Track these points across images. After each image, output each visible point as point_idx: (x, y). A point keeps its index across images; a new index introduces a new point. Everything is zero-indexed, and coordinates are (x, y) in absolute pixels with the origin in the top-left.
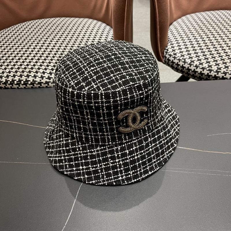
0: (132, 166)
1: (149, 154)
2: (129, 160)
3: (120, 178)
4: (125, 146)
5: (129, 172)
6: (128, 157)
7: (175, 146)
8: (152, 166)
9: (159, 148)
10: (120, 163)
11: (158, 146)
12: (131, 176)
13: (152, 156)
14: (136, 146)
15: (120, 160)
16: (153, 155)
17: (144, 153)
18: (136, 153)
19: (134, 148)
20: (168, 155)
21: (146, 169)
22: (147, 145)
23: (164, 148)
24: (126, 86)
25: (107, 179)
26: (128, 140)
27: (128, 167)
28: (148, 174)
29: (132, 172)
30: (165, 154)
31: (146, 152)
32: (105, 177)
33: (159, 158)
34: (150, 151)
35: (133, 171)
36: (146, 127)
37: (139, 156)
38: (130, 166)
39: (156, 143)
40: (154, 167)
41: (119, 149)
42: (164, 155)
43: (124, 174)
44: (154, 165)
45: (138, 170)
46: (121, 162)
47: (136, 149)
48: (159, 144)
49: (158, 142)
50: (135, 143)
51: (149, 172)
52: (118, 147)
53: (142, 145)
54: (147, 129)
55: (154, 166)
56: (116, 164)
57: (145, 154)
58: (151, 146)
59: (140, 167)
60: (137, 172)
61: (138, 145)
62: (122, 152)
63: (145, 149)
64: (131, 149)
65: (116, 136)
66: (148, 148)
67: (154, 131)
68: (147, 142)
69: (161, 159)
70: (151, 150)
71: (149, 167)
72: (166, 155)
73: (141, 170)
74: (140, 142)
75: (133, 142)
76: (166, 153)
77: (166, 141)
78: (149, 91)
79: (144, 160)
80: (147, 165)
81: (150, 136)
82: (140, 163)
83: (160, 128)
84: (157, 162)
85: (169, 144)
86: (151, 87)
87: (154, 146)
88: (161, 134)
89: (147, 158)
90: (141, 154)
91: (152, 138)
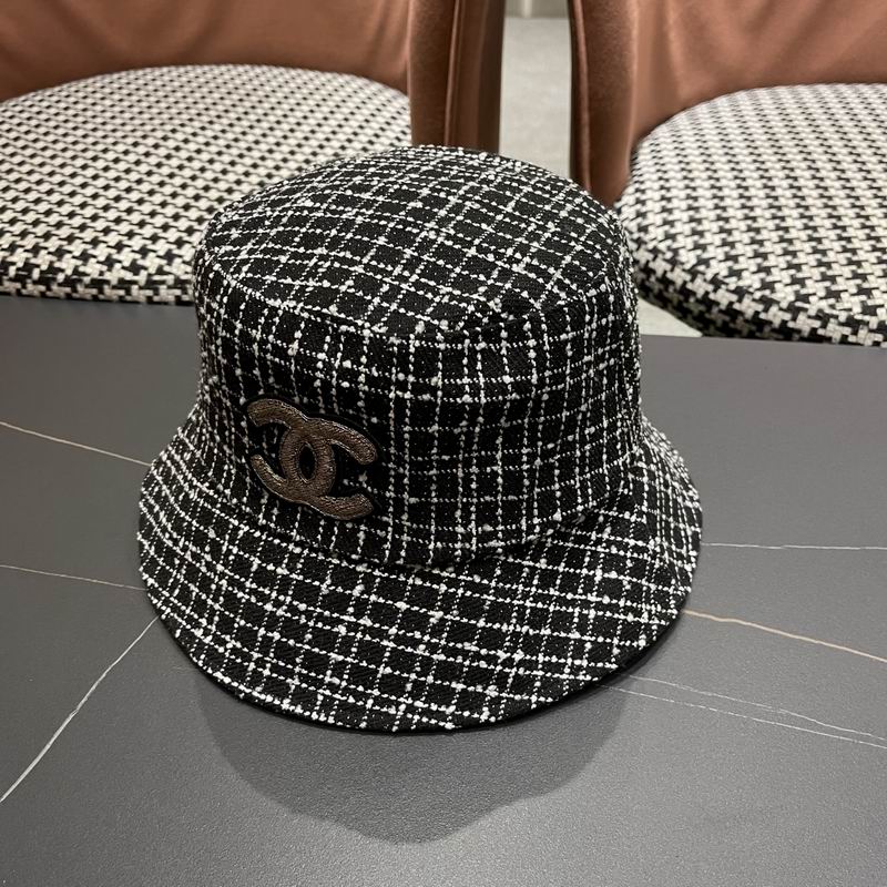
0: (243, 623)
2: (247, 597)
3: (199, 633)
4: (260, 538)
5: (228, 638)
6: (248, 584)
7: (484, 717)
8: (312, 688)
9: (387, 654)
10: (221, 583)
11: (385, 643)
12: (227, 654)
13: (333, 655)
14: (292, 570)
15: (226, 575)
16: (341, 658)
17: (308, 619)
18: (279, 594)
19: (279, 570)
20: (417, 717)
21: (282, 678)
22: (337, 603)
23: (413, 676)
24: (310, 307)
26: (273, 526)
27: (232, 616)
28: (277, 702)
29: (234, 642)
30: (402, 700)
31: (316, 623)
33: (361, 689)
34: (335, 630)
35: (239, 645)
37: (280, 612)
38: (238, 619)
39: (386, 628)
40: (319, 703)
41: (242, 533)
42: (393, 698)
43: (214, 629)
44: (323, 694)
45: (253, 653)
46: (225, 583)
47: (286, 580)
48: (393, 641)
49: (393, 631)
50: (294, 558)
51: (287, 701)
52: (242, 526)
53: (317, 583)
54: (361, 542)
55: (320, 698)
56: (212, 576)
57: (306, 625)
58: (353, 619)
59: (265, 650)
60: (248, 658)
61: (302, 572)
62: (241, 553)
63: (318, 610)
64: (271, 567)
66: (335, 615)
67: (402, 578)
68: (340, 590)
69: (370, 702)
70: (342, 630)
71: (297, 682)
72: (403, 707)
73: (265, 668)
74: (314, 569)
75: (291, 547)
76: (410, 701)
77: (443, 657)
78: (393, 388)
79: (291, 642)
80: (297, 669)
81: (368, 580)
82: (273, 638)
83: (443, 588)
84: (345, 698)
85: (454, 685)
86: (411, 379)
87: (366, 630)
88: (431, 613)
89: (307, 643)
90: (292, 609)
91: (375, 593)
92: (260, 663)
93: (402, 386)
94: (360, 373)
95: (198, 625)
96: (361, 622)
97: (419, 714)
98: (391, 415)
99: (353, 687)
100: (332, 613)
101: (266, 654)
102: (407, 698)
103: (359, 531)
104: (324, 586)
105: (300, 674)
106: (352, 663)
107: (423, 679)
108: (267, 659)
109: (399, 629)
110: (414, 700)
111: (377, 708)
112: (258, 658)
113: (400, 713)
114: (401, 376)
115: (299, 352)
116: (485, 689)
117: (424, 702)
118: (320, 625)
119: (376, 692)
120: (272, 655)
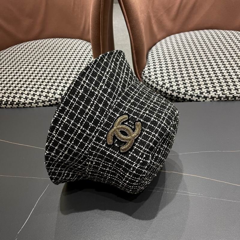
0: (86, 97)
1: (77, 120)
2: (92, 100)
3: (84, 79)
4: (106, 108)
5: (82, 91)
6: (96, 102)
8: (65, 113)
9: (70, 135)
10: (97, 91)
12: (78, 89)
14: (97, 116)
15: (99, 94)
16: (72, 123)
17: (84, 117)
18: (92, 111)
19: (98, 112)
21: (69, 105)
22: (86, 126)
25: (93, 70)
26: (109, 114)
27: (88, 94)
28: (63, 102)
29: (81, 93)
30: (57, 135)
32: (95, 71)
33: (62, 126)
34: (79, 124)
36: (103, 139)
37: (87, 110)
38: (87, 96)
39: (77, 136)
41: (108, 102)
43: (85, 85)
44: (63, 115)
45: (78, 98)
46: (97, 93)
47: (95, 114)
48: (73, 137)
49: (75, 137)
50: (100, 117)
51: (63, 105)
53: (92, 122)
54: (100, 137)
56: (99, 88)
57: (82, 116)
58: (81, 128)
59: (78, 102)
60: (77, 96)
61: (96, 119)
62: (104, 101)
63: (86, 121)
64: (99, 110)
65: (121, 110)
66: (83, 125)
67: (88, 142)
68: (89, 127)
69: (58, 127)
71: (67, 109)
72: (54, 135)
73: (73, 101)
74: (96, 122)
75: (103, 117)
77: (65, 146)
78: (136, 163)
79: (79, 111)
80: (71, 110)
81: (90, 135)
82: (81, 106)
83: (83, 150)
84: (60, 121)
85: (57, 147)
86: (137, 168)
87: (77, 131)
88: (77, 146)
89: (77, 115)
90: (87, 114)
91: (86, 135)
92: (74, 100)
93: (136, 165)
94: (142, 158)
95: (86, 79)
96: (80, 130)
97: (52, 138)
98: (130, 160)
99: (63, 124)
100: (84, 124)
101: (77, 103)
102: (57, 136)
103: (103, 137)
104: (91, 124)
105: (70, 111)
106: (69, 125)
107: (61, 141)
108: (75, 103)
109: (75, 139)
110: (56, 138)
111: (56, 128)
112: (76, 100)
113: (53, 134)
114: (138, 166)
115: (150, 145)
116: (54, 153)
117: (54, 140)
118: (82, 120)
119: (60, 129)
120: (76, 104)
